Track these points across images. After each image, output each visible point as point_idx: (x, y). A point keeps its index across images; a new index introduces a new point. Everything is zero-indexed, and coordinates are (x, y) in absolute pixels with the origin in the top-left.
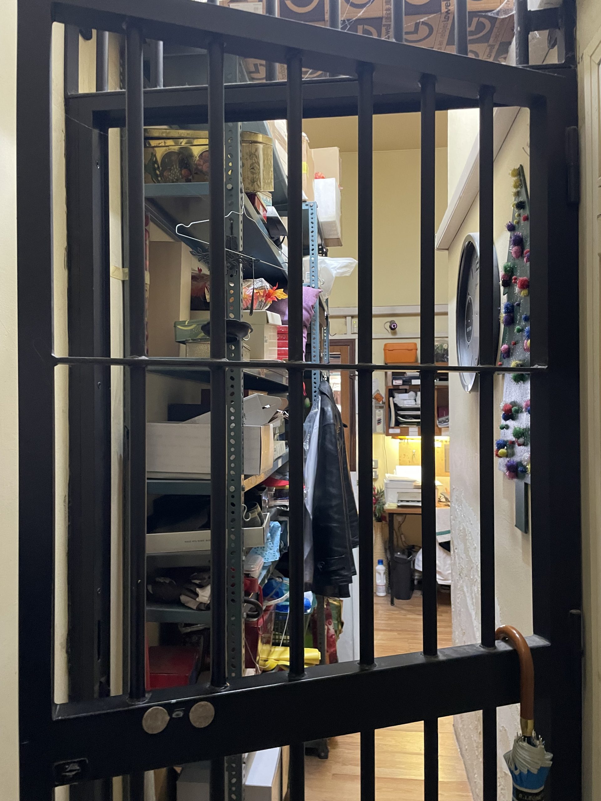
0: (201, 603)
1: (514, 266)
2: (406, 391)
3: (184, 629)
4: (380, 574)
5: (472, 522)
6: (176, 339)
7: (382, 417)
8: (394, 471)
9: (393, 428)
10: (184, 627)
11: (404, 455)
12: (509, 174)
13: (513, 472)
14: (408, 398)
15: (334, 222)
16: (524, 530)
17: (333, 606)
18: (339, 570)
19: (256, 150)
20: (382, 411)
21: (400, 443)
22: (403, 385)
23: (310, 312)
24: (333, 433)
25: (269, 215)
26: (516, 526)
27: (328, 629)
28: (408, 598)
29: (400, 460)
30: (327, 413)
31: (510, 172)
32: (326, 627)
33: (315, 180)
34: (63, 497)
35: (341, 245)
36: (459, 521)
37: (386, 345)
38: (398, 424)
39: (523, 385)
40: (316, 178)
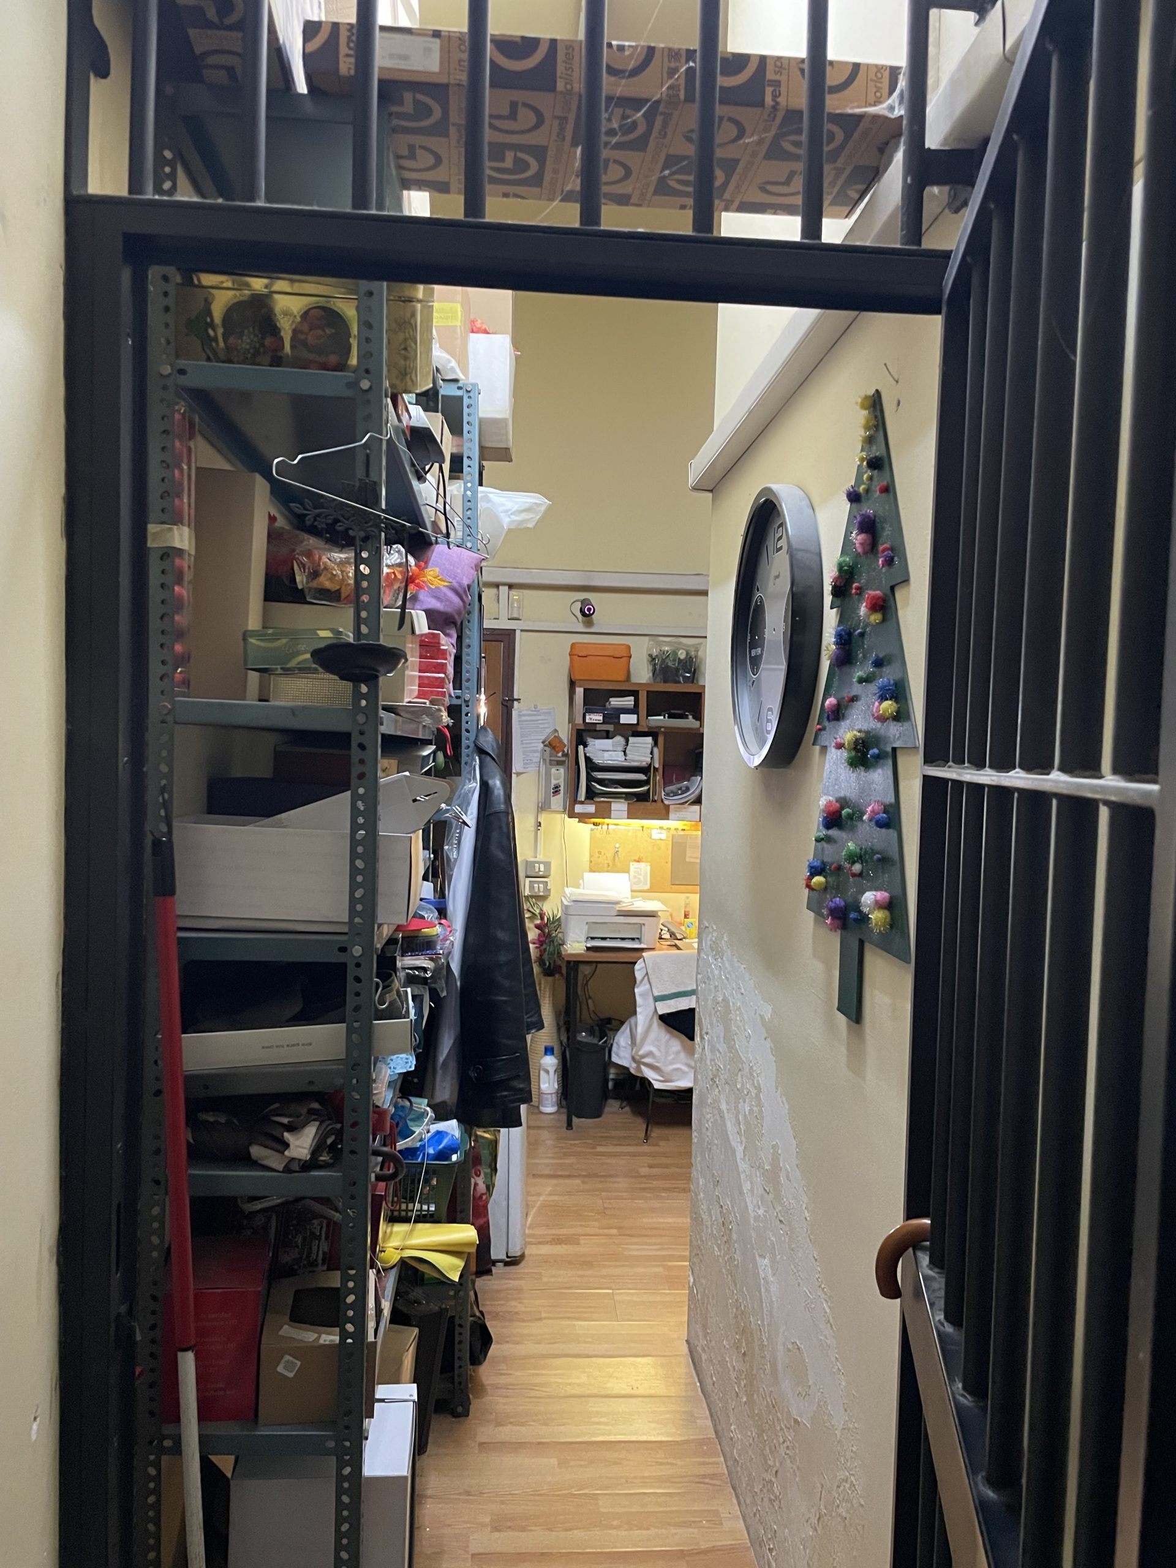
0: (293, 1159)
1: (855, 564)
2: (608, 735)
3: (249, 1205)
4: (547, 1072)
5: (743, 991)
6: (245, 663)
7: (561, 782)
8: (581, 881)
9: (582, 803)
10: (248, 1202)
11: (600, 853)
12: (857, 403)
13: (839, 918)
14: (611, 748)
15: (505, 420)
16: (854, 1017)
17: (483, 1141)
18: (509, 1079)
19: (413, 314)
20: (562, 771)
21: (592, 830)
22: (604, 722)
23: (464, 597)
24: (505, 830)
25: (414, 423)
26: (838, 1009)
27: (476, 1184)
28: (598, 1115)
29: (591, 862)
30: (493, 792)
31: (859, 400)
32: (473, 1181)
33: (472, 335)
34: (55, 976)
35: (510, 460)
36: (716, 987)
37: (573, 645)
38: (591, 795)
39: (863, 773)
40: (473, 332)
